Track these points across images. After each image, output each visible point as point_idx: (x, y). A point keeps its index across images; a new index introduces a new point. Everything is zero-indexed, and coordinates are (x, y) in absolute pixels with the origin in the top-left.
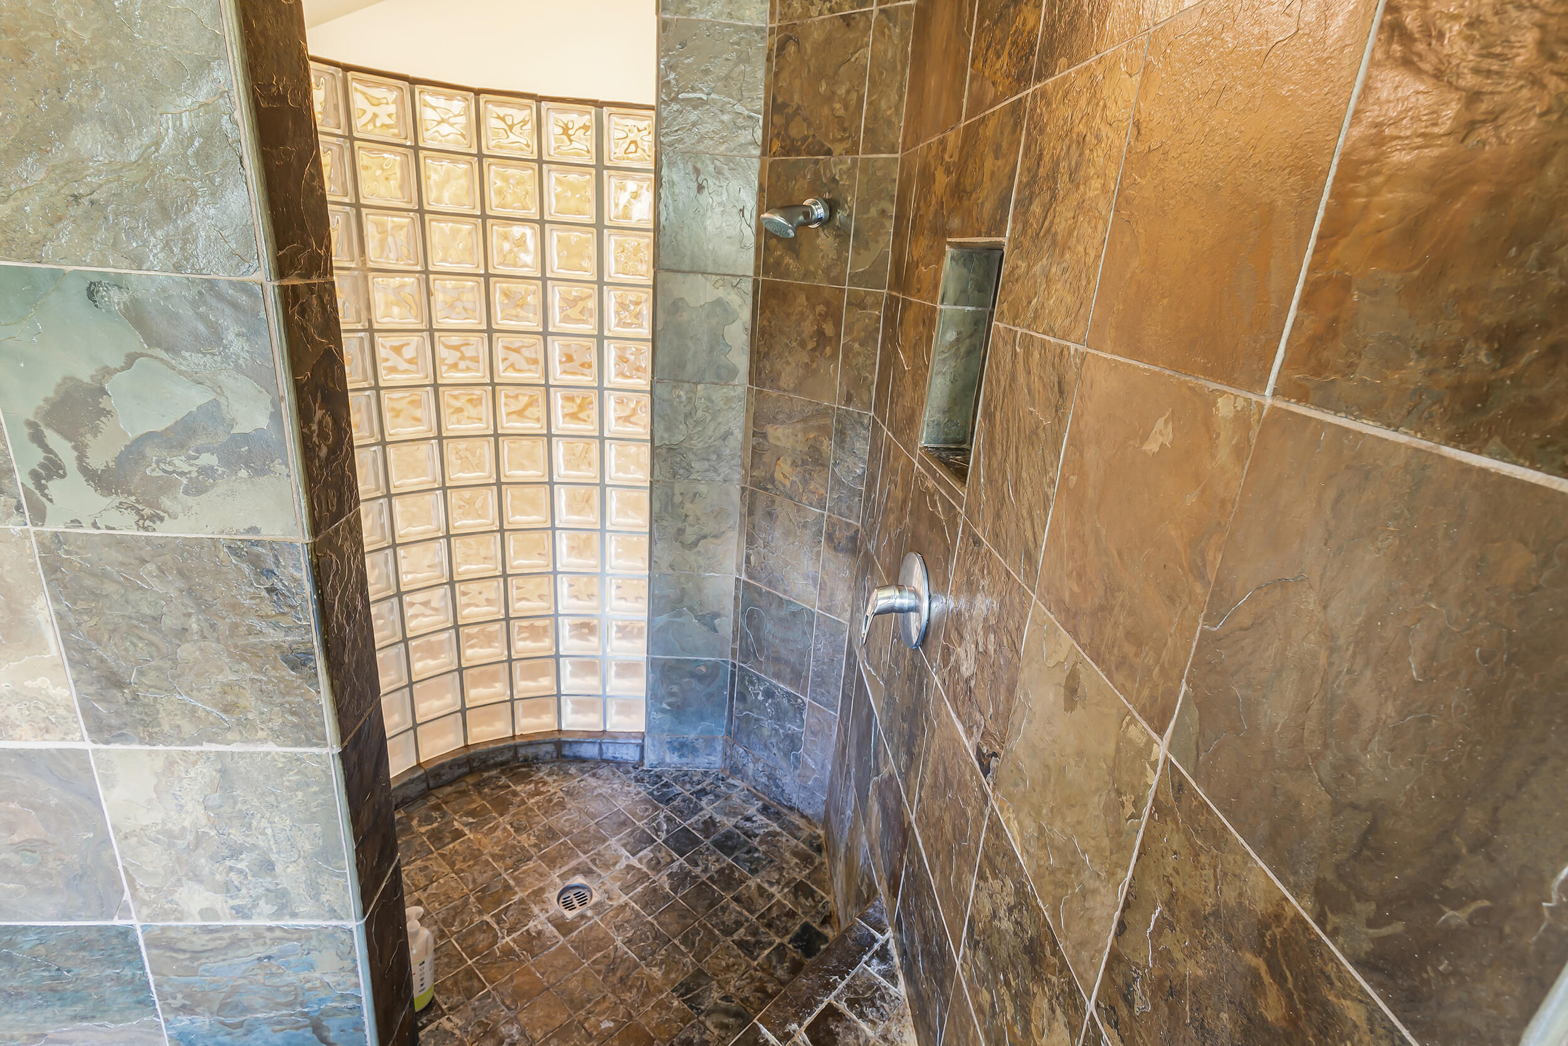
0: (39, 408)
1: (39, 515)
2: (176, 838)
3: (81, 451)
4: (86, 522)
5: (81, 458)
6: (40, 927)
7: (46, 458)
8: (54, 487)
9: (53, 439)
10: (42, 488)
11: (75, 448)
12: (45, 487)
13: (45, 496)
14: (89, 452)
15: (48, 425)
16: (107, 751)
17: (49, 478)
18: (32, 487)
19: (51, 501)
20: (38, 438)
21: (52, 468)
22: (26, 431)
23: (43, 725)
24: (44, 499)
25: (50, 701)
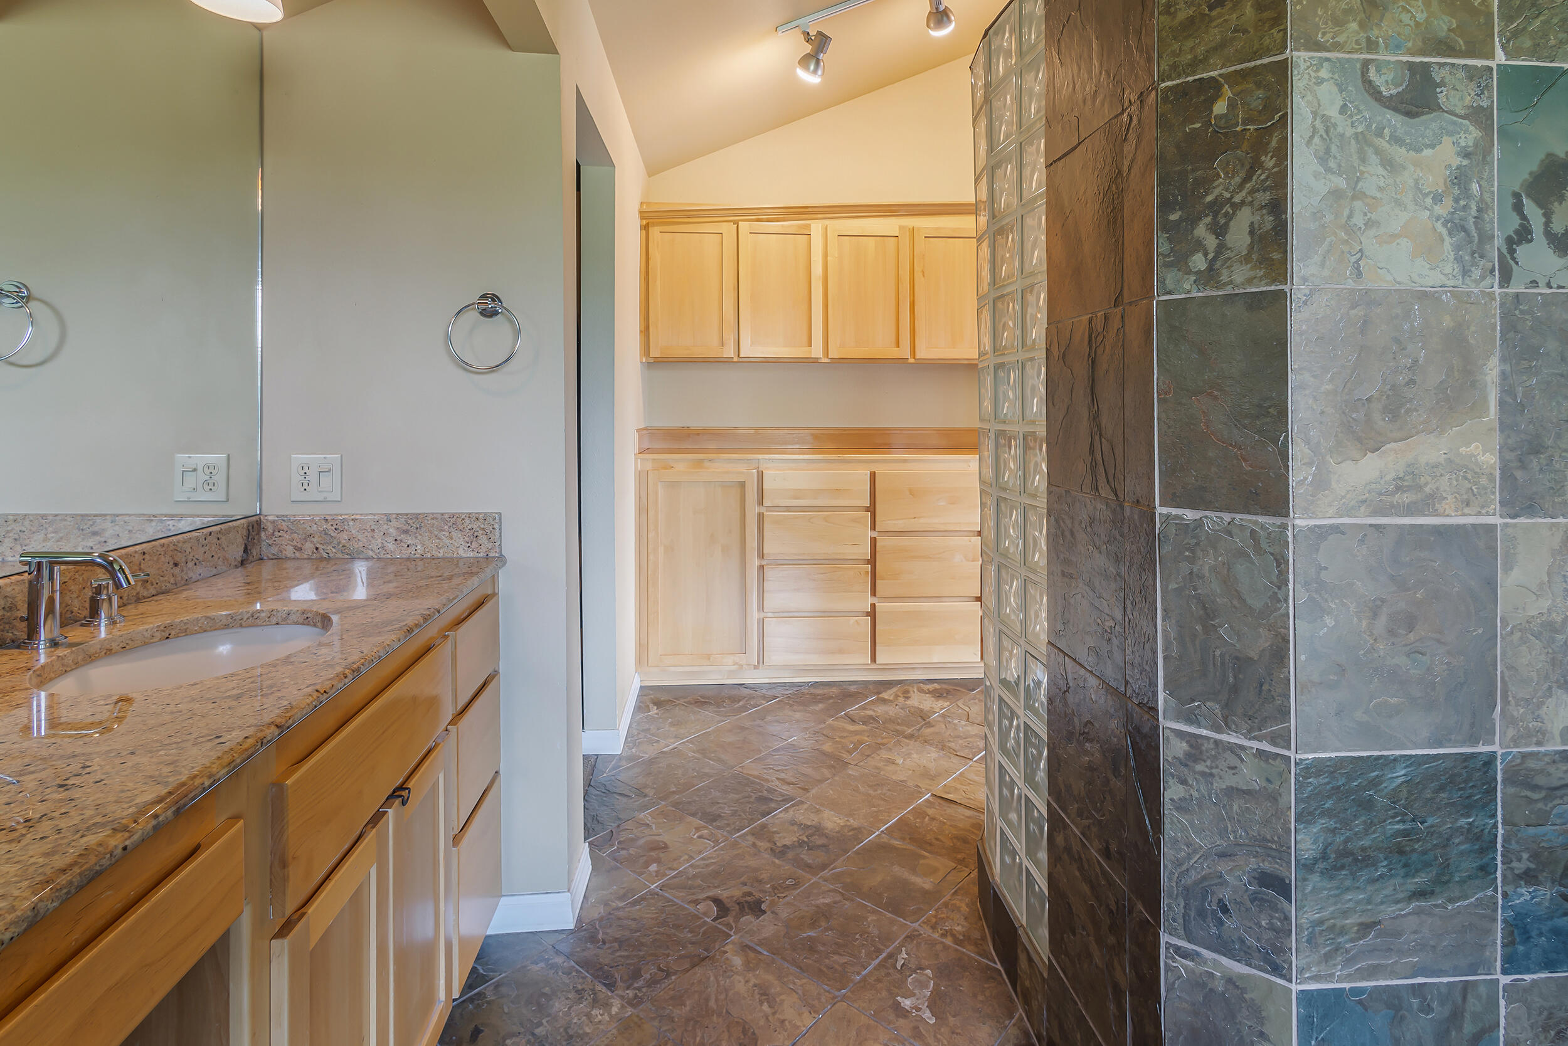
0: (1525, 180)
1: (1506, 278)
2: (1557, 632)
3: (1548, 216)
4: (1542, 282)
5: (1547, 223)
6: (1411, 756)
7: (1521, 225)
8: (1521, 251)
9: (1529, 207)
10: (1512, 252)
11: (1545, 215)
12: (1515, 251)
13: (1514, 259)
14: (1554, 218)
15: (1528, 196)
16: (1515, 525)
17: (1519, 243)
18: (1505, 251)
19: (1517, 263)
20: (1518, 207)
21: (1523, 235)
22: (1511, 200)
23: (1465, 497)
24: (1512, 262)
25: (1478, 470)
